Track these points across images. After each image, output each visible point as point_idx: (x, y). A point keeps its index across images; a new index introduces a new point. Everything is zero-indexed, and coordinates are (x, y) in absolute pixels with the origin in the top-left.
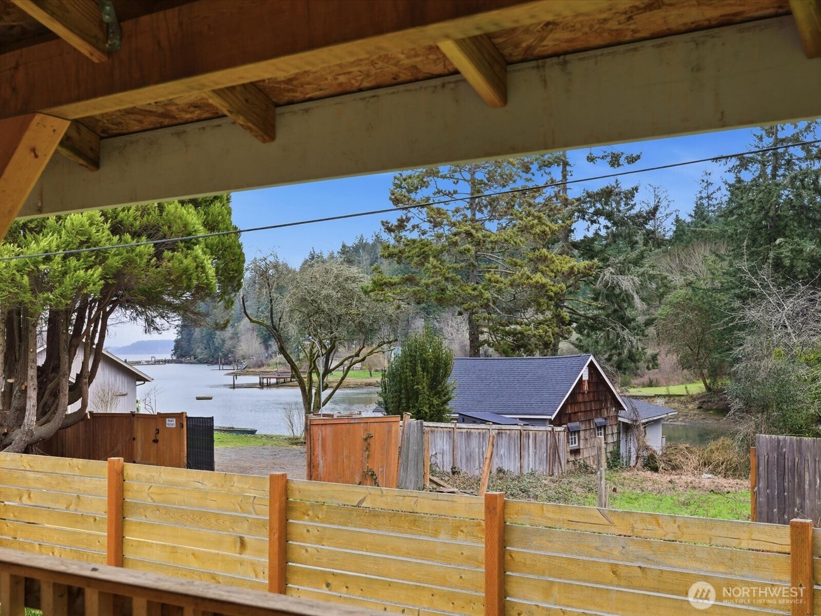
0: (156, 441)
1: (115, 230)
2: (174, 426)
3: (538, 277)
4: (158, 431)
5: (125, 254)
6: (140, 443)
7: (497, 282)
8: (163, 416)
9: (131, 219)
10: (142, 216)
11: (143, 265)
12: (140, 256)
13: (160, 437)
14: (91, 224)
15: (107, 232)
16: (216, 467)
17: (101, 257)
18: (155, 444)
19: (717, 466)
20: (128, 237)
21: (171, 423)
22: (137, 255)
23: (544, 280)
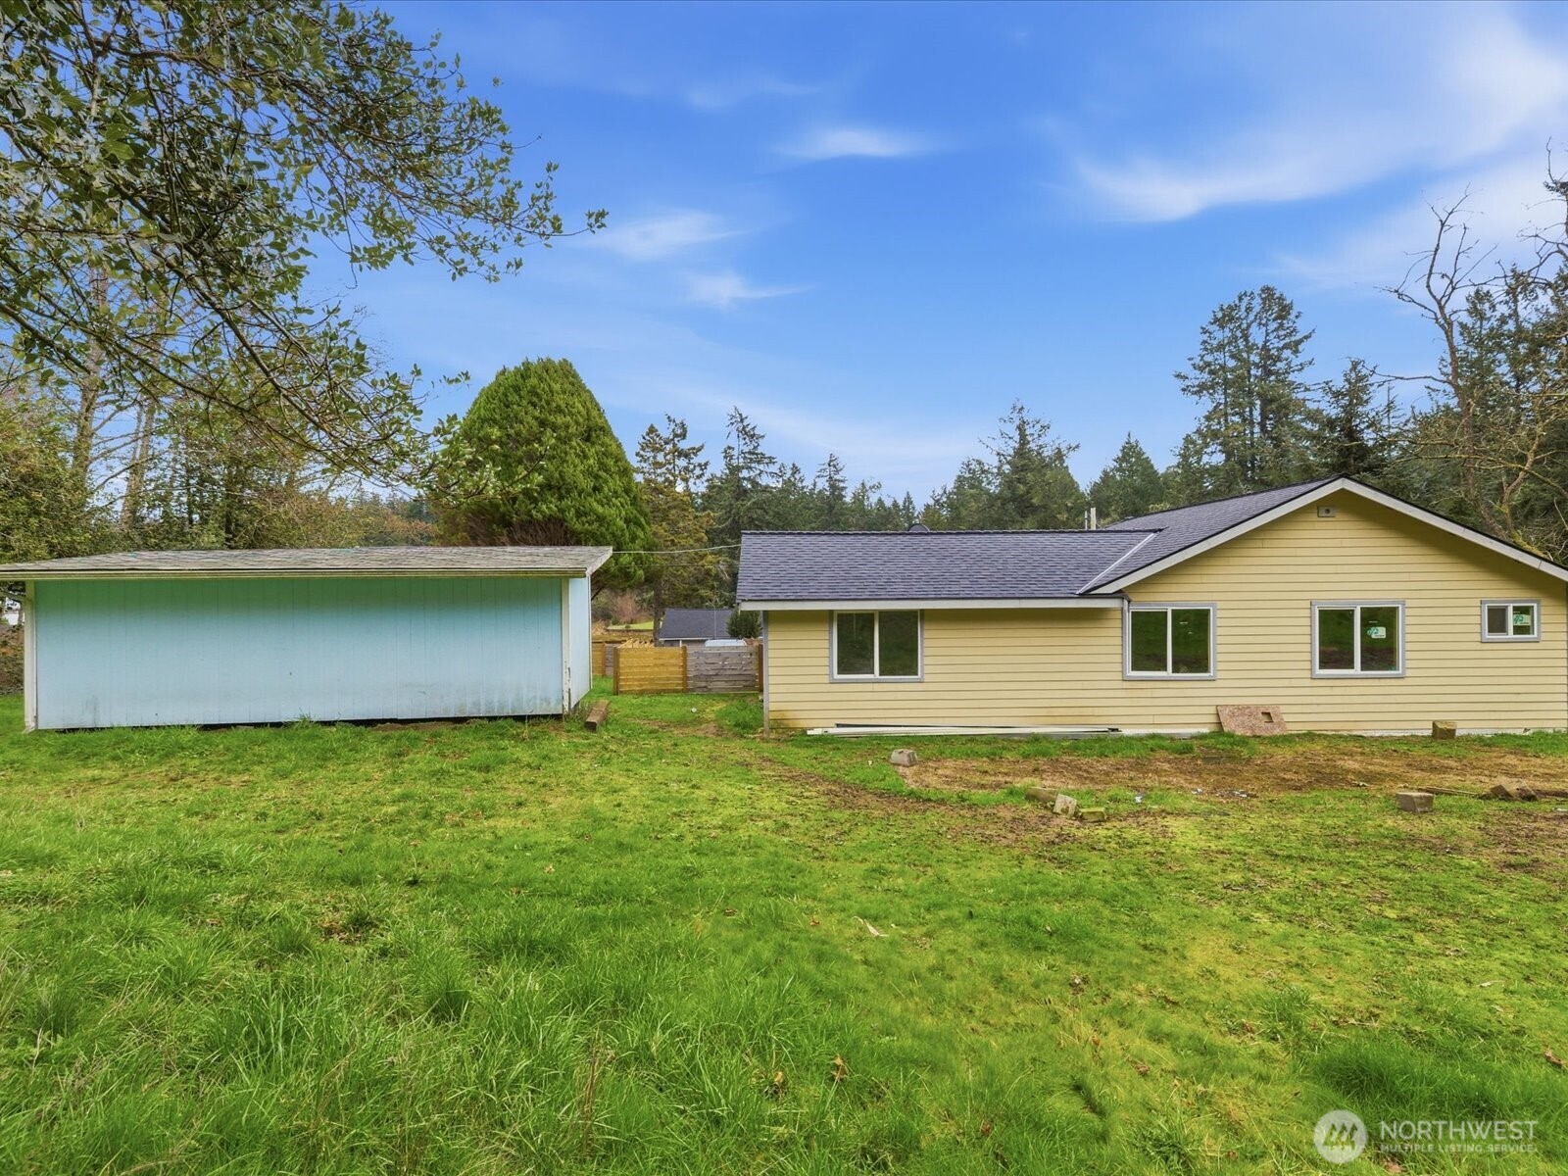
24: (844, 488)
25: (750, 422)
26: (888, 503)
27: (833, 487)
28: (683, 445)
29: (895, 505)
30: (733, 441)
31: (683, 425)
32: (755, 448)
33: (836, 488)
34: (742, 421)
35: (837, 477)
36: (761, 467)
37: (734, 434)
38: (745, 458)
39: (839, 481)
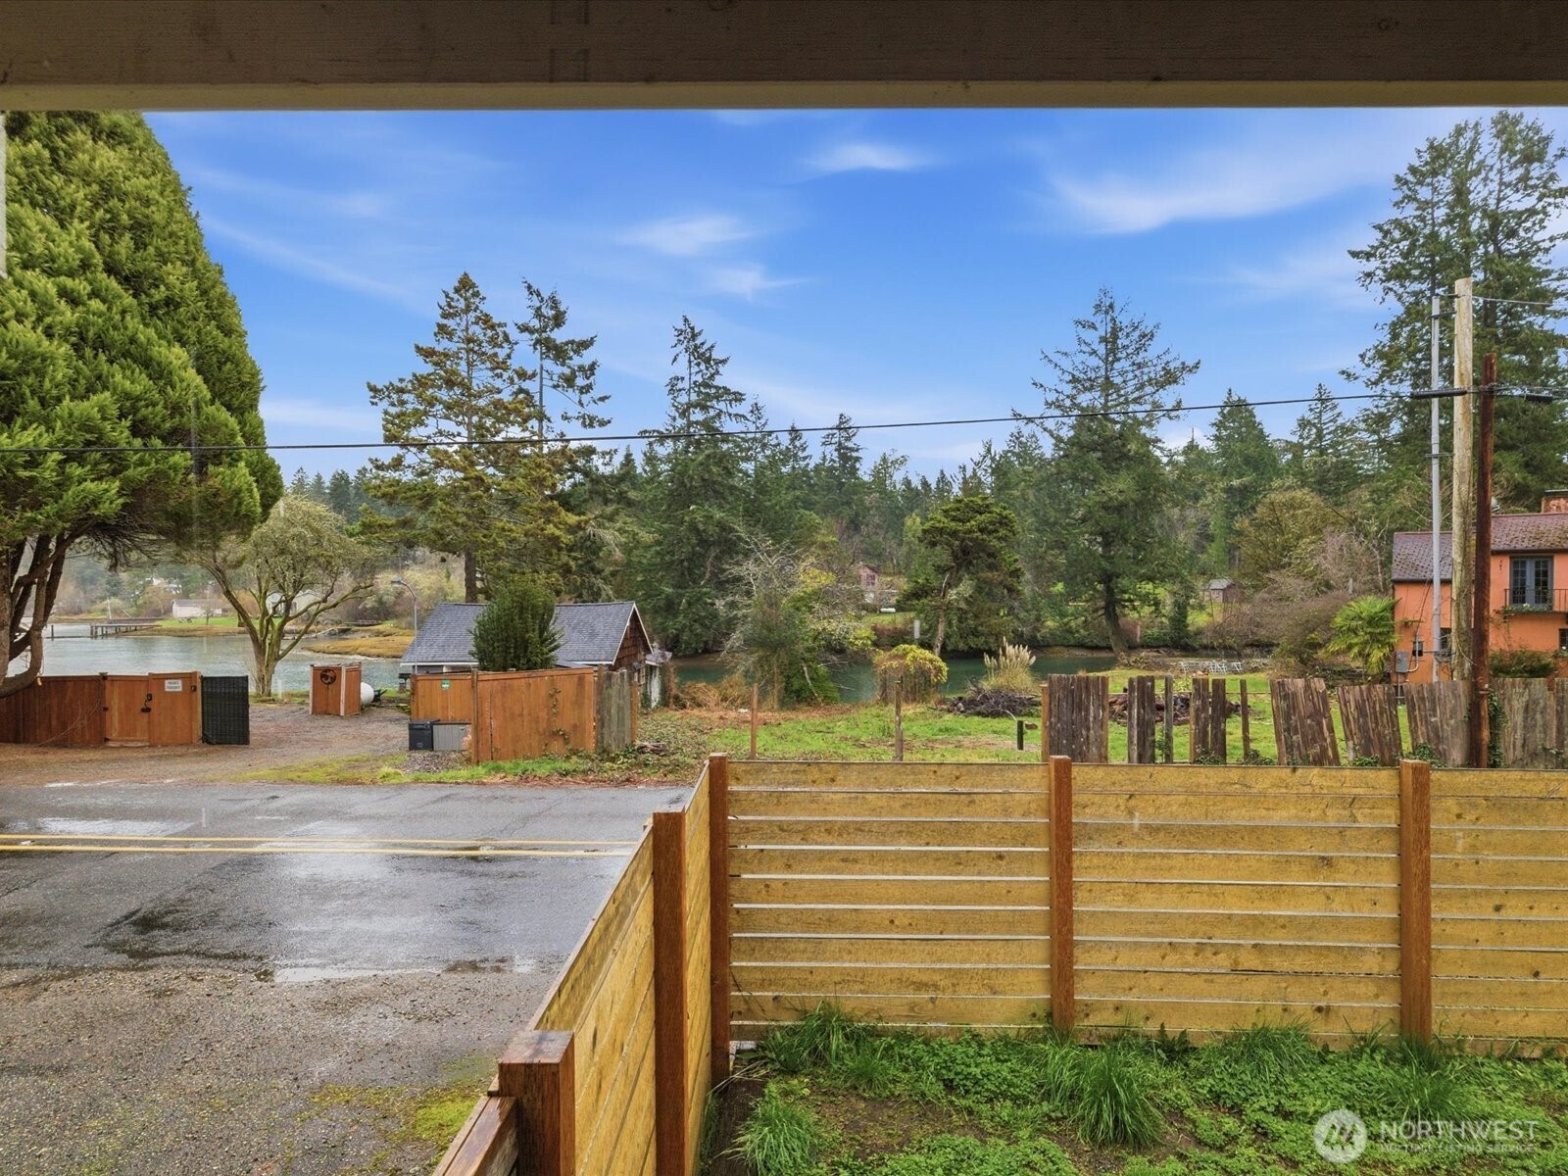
0: (147, 710)
1: (135, 431)
2: (180, 689)
3: (551, 529)
4: (150, 697)
5: (153, 465)
6: (116, 714)
7: (511, 530)
8: (160, 678)
9: (158, 419)
10: (172, 416)
11: (177, 482)
12: (175, 468)
13: (153, 705)
14: (104, 419)
15: (127, 433)
16: (252, 738)
17: (117, 463)
18: (146, 715)
19: (734, 700)
20: (157, 443)
21: (176, 686)
22: (170, 468)
23: (557, 533)
24: (858, 459)
25: (707, 338)
26: (916, 483)
27: (844, 457)
28: (559, 336)
29: (925, 484)
30: (682, 368)
31: (554, 303)
32: (712, 377)
33: (848, 457)
34: (694, 336)
35: (850, 444)
36: (722, 406)
37: (684, 358)
38: (699, 393)
39: (852, 450)
